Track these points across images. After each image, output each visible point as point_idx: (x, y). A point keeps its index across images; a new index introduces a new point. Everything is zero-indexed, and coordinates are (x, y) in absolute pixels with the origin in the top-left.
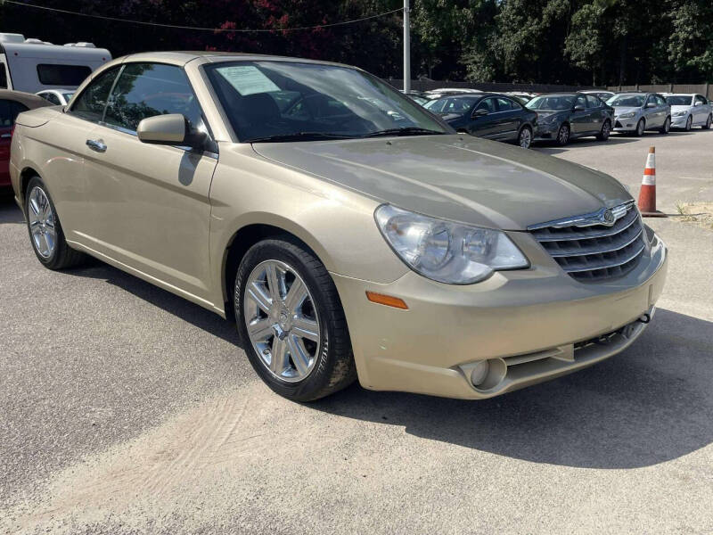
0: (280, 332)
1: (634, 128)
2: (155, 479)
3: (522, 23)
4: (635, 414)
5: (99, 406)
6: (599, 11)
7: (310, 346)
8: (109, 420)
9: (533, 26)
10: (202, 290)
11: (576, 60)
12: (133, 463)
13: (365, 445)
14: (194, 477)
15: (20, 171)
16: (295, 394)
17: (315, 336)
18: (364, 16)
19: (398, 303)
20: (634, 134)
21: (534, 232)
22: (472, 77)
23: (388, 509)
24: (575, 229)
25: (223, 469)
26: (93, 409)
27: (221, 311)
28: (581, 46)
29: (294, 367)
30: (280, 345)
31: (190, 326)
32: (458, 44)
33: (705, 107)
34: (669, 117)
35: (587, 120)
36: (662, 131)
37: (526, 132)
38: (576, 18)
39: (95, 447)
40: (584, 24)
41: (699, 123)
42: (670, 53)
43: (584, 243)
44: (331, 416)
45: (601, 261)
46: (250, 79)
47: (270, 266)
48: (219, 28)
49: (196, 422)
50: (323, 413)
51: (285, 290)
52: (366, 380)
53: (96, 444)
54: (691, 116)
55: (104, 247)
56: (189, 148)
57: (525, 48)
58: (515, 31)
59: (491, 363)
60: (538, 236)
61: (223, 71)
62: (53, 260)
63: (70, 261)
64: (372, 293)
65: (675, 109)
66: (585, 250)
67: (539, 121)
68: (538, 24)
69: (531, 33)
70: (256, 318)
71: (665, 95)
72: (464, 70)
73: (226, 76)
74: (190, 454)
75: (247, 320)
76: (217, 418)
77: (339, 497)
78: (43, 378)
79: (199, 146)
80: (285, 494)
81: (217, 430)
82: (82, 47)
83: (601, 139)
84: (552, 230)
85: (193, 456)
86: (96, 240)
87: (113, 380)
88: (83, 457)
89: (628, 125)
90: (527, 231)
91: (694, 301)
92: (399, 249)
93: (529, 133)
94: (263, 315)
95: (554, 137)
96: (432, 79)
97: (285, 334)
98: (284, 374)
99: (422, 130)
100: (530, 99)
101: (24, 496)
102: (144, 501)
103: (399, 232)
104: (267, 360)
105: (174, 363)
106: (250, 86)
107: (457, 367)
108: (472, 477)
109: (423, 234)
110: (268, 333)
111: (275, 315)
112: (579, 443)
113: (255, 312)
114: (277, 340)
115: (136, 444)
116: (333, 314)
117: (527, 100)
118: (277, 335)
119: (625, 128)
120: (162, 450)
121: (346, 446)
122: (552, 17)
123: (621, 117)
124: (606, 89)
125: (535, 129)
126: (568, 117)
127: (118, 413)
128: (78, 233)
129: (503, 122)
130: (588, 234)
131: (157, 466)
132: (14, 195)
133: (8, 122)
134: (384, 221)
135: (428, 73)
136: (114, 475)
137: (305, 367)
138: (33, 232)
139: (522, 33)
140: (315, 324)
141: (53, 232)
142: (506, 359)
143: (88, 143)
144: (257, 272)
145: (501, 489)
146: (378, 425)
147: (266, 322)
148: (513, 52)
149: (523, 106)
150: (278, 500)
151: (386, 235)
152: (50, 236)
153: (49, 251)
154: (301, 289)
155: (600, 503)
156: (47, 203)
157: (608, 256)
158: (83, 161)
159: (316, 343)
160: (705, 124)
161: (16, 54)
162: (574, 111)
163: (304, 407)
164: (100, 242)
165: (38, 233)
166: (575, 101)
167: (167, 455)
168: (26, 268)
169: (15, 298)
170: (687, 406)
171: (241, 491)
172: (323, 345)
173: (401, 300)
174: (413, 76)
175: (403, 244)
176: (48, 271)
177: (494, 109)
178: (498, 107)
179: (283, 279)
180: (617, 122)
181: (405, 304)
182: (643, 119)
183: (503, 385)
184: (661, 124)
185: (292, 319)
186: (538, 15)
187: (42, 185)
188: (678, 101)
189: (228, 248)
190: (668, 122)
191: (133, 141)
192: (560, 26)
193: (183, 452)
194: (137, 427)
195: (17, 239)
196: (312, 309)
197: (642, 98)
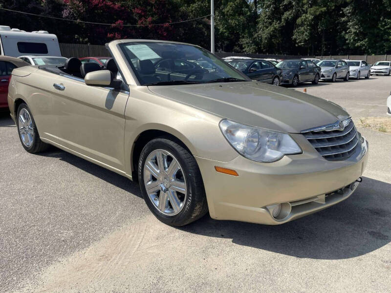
0: (164, 188)
1: (331, 78)
2: (100, 271)
3: (270, 24)
4: (356, 232)
5: (65, 229)
6: (311, 17)
7: (181, 196)
8: (72, 238)
9: (276, 25)
10: (119, 165)
11: (299, 42)
12: (87, 262)
13: (213, 251)
14: (122, 270)
15: (14, 100)
16: (172, 222)
17: (184, 190)
18: (189, 19)
19: (233, 172)
20: (331, 81)
21: (304, 134)
22: (246, 51)
23: (231, 287)
24: (325, 132)
25: (138, 265)
26: (62, 232)
27: (130, 176)
28: (301, 35)
29: (171, 207)
30: (164, 195)
31: (110, 185)
32: (238, 34)
33: (367, 67)
34: (349, 72)
35: (307, 73)
36: (345, 79)
37: (277, 80)
38: (299, 21)
39: (65, 254)
40: (302, 24)
41: (363, 75)
42: (347, 40)
43: (329, 140)
44: (193, 234)
45: (339, 149)
46: (144, 52)
47: (159, 153)
48: (114, 23)
49: (120, 238)
50: (188, 233)
51: (166, 166)
52: (214, 214)
53: (66, 252)
54: (359, 72)
55: (62, 141)
56: (113, 89)
57: (272, 36)
58: (267, 27)
59: (283, 205)
60: (307, 136)
61: (129, 47)
62: (32, 148)
63: (42, 148)
64: (218, 167)
65: (351, 68)
66: (330, 144)
67: (283, 74)
68: (279, 24)
69: (275, 29)
70: (150, 181)
71: (346, 61)
72: (241, 47)
73: (131, 50)
74: (118, 257)
75: (145, 182)
76: (131, 236)
77: (204, 281)
78: (33, 214)
79: (119, 87)
80: (174, 279)
81: (132, 243)
82: (41, 34)
83: (315, 83)
84: (313, 133)
85: (120, 258)
86: (57, 138)
87: (71, 215)
88: (59, 259)
89: (328, 76)
90: (300, 134)
91: (377, 170)
92: (233, 144)
93: (278, 80)
94: (154, 179)
95: (291, 82)
96: (225, 51)
97: (167, 190)
98: (165, 211)
99: (235, 79)
100: (277, 62)
101: (28, 282)
102: (96, 284)
103: (233, 135)
104: (157, 203)
105: (103, 205)
106: (145, 55)
107: (265, 208)
108: (275, 269)
109: (246, 135)
110: (156, 189)
111: (161, 179)
112: (329, 249)
113: (149, 177)
114: (162, 193)
115: (88, 252)
116: (194, 179)
117: (276, 63)
118: (162, 190)
119: (326, 78)
120: (102, 255)
121: (204, 251)
122: (287, 20)
123: (324, 72)
124: (314, 58)
125: (281, 78)
126: (298, 72)
127: (77, 234)
128: (47, 134)
129: (264, 74)
130: (332, 134)
131: (101, 263)
132: (10, 112)
133: (4, 73)
134: (224, 128)
135: (222, 48)
136: (78, 269)
137: (178, 207)
138: (21, 133)
139: (271, 28)
140: (184, 184)
141: (32, 133)
142: (291, 203)
143: (55, 85)
144: (151, 156)
145: (291, 275)
146: (219, 239)
147: (156, 183)
148: (266, 38)
149: (275, 66)
150: (170, 283)
151: (226, 136)
152: (31, 135)
153: (30, 143)
154: (176, 165)
155: (345, 282)
156: (30, 117)
157: (341, 147)
158: (51, 95)
159: (184, 195)
160: (367, 76)
161: (6, 37)
162: (301, 69)
163: (177, 230)
164: (60, 139)
165: (24, 133)
166: (301, 64)
167: (105, 257)
168: (17, 152)
169: (12, 169)
170: (382, 227)
171: (149, 278)
172: (188, 196)
173: (234, 171)
174: (216, 50)
175: (235, 140)
176: (30, 154)
177: (260, 68)
178: (262, 66)
179: (165, 160)
180: (322, 75)
181: (237, 173)
182: (335, 73)
183: (289, 217)
184: (344, 76)
185: (170, 181)
186: (280, 19)
187: (27, 108)
188: (352, 64)
189: (135, 142)
190: (348, 75)
191: (82, 85)
192: (291, 25)
193: (114, 256)
194: (87, 241)
195: (10, 136)
196: (182, 175)
197: (335, 62)
